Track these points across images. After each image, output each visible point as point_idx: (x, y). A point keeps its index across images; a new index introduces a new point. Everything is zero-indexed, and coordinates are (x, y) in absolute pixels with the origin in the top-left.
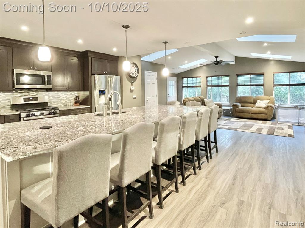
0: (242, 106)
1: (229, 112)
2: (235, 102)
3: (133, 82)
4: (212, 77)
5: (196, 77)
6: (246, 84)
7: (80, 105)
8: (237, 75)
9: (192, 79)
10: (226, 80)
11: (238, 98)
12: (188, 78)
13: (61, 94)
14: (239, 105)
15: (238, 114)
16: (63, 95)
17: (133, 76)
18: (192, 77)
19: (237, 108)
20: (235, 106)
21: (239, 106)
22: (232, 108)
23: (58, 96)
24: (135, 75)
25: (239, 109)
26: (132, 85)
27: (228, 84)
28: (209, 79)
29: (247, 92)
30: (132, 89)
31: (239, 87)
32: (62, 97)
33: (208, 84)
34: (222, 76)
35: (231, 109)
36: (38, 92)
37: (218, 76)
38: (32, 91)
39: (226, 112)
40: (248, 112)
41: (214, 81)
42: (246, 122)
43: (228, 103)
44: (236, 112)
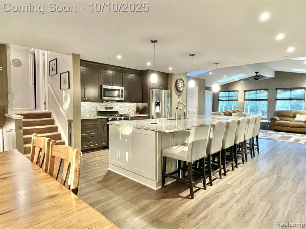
0: (280, 120)
1: (267, 125)
2: (273, 115)
3: (180, 96)
4: (249, 91)
5: (233, 91)
6: (285, 98)
7: (140, 114)
8: (277, 89)
9: (229, 93)
10: (264, 94)
11: (277, 112)
12: (225, 92)
13: (126, 104)
14: (278, 118)
15: (276, 127)
16: (127, 105)
17: (180, 90)
18: (229, 91)
19: (276, 122)
20: (273, 120)
21: (278, 120)
22: (270, 121)
23: (124, 106)
24: (182, 89)
25: (278, 123)
26: (179, 98)
27: (266, 98)
28: (247, 93)
29: (286, 107)
30: (179, 101)
31: (277, 101)
32: (126, 107)
33: (246, 98)
34: (260, 90)
35: (269, 123)
36: (112, 102)
37: (256, 90)
38: (108, 102)
39: (263, 125)
40: (287, 126)
41: (253, 95)
42: (284, 134)
43: (266, 117)
44: (274, 125)
